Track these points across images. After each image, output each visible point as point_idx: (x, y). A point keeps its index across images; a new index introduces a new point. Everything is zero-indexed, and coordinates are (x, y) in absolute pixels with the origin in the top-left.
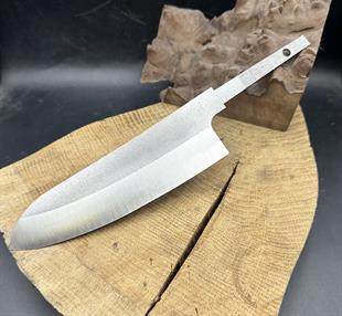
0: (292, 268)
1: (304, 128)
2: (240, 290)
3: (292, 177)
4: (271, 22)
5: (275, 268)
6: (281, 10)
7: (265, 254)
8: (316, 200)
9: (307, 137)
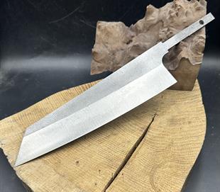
0: (187, 175)
1: (199, 92)
2: (154, 187)
3: (190, 122)
4: (172, 22)
5: (176, 174)
6: (177, 14)
7: (170, 167)
8: (204, 136)
9: (201, 99)
